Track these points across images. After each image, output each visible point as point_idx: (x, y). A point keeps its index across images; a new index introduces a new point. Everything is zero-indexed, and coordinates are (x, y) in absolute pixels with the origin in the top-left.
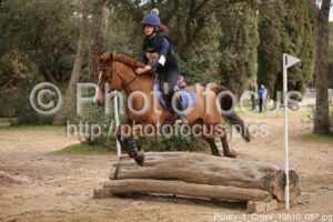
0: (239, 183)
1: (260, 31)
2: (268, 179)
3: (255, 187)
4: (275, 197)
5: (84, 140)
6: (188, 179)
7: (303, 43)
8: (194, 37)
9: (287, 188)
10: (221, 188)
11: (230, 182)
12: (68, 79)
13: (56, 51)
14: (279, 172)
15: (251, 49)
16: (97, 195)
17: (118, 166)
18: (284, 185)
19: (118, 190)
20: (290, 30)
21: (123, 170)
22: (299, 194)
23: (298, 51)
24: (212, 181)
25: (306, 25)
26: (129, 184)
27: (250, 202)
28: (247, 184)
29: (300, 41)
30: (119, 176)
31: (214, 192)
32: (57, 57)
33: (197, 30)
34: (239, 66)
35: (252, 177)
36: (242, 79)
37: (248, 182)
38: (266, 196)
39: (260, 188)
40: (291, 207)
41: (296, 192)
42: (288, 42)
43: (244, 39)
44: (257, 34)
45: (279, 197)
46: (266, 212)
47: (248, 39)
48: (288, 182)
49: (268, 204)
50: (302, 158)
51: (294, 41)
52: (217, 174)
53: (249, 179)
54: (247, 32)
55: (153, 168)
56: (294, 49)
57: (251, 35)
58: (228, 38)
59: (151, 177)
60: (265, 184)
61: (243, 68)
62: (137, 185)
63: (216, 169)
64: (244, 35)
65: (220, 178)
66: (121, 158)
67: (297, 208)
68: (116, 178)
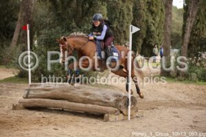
0: (100, 103)
1: (133, 12)
2: (117, 101)
3: (110, 106)
4: (121, 112)
5: (17, 74)
6: (70, 100)
7: (160, 21)
8: (86, 13)
9: (129, 107)
10: (90, 105)
11: (96, 103)
12: (12, 37)
13: (6, 19)
14: (125, 97)
15: (128, 23)
16: (15, 108)
17: (29, 90)
18: (128, 105)
19: (28, 105)
20: (152, 12)
21: (31, 92)
22: (137, 111)
23: (156, 25)
24: (84, 101)
25: (162, 10)
26: (35, 101)
27: (106, 115)
28: (106, 104)
29: (158, 19)
30: (29, 96)
31: (85, 108)
32: (6, 23)
33: (88, 9)
34: (120, 33)
35: (109, 99)
36: (122, 41)
37: (106, 102)
38: (116, 111)
39: (113, 107)
40: (131, 118)
41: (135, 109)
42: (150, 20)
43: (123, 17)
44: (132, 14)
45: (124, 112)
46: (116, 121)
47: (126, 17)
48: (130, 103)
49: (117, 117)
50: (150, 90)
51: (154, 19)
52: (88, 97)
53: (107, 101)
54: (126, 13)
55: (49, 92)
56: (154, 24)
57: (128, 14)
58: (114, 16)
59: (48, 98)
60: (116, 105)
61: (122, 34)
62: (39, 102)
63: (87, 94)
64: (124, 14)
65: (89, 99)
66: (31, 86)
67: (136, 119)
68: (27, 97)
